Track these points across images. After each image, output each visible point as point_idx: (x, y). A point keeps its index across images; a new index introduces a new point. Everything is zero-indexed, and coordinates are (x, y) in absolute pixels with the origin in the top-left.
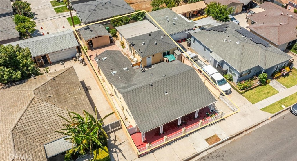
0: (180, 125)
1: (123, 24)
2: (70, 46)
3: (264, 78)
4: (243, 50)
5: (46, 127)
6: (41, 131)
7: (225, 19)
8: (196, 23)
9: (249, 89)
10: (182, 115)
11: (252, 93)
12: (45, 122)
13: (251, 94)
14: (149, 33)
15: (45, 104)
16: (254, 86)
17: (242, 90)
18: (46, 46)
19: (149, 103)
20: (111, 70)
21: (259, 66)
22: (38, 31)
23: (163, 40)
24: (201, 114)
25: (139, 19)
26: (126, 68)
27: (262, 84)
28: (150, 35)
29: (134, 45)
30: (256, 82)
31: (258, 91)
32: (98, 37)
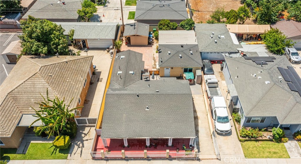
0: (148, 146)
1: (168, 29)
2: (107, 38)
3: (278, 134)
4: (266, 93)
5: (33, 100)
6: (27, 102)
7: (276, 51)
8: (242, 47)
9: (252, 139)
10: (149, 137)
11: (254, 145)
12: (34, 96)
13: (251, 146)
14: (182, 45)
15: (42, 81)
16: (261, 139)
17: (243, 137)
18: (88, 32)
19: (125, 113)
20: (119, 70)
21: (276, 117)
22: (99, 17)
23: (191, 56)
24: (178, 144)
25: (186, 28)
26: (132, 72)
27: (274, 140)
28: (182, 46)
29: (161, 52)
30: (267, 135)
31: (264, 146)
32: (137, 36)
